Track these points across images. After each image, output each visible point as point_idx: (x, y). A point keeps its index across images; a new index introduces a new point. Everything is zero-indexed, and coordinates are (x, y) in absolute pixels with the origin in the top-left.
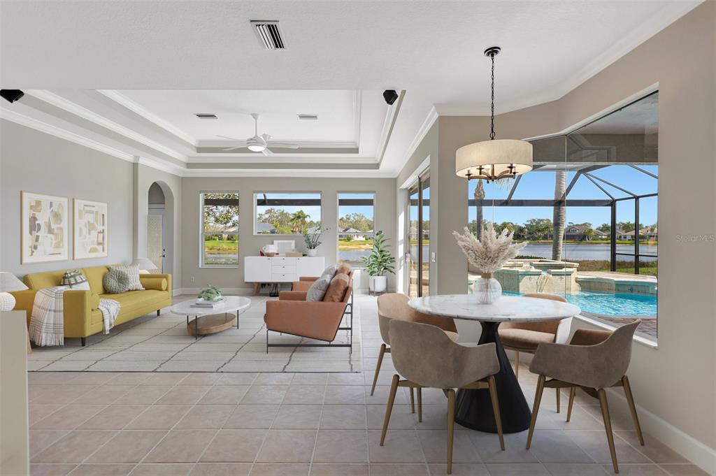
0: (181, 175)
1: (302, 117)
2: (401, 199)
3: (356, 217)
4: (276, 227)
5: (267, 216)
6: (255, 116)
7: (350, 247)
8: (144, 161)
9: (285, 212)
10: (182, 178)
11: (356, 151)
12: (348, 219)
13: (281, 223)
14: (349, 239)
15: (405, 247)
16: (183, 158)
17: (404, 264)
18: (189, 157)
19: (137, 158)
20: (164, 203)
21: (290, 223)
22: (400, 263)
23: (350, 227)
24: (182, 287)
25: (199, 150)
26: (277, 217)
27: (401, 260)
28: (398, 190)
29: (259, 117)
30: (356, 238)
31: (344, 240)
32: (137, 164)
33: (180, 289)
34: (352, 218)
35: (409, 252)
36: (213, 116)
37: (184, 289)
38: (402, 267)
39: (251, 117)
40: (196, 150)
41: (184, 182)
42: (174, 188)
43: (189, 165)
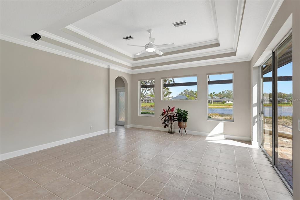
0: (131, 73)
1: (176, 25)
2: (255, 75)
3: (228, 92)
4: (188, 97)
5: (184, 93)
6: (149, 31)
7: (224, 107)
8: (112, 67)
9: (192, 91)
10: (132, 74)
11: (218, 45)
12: (224, 93)
13: (191, 95)
14: (224, 103)
15: (259, 109)
16: (129, 65)
17: (257, 122)
18: (133, 64)
19: (109, 66)
20: (124, 87)
21: (195, 96)
22: (255, 120)
23: (225, 97)
24: (132, 124)
25: (135, 59)
26: (189, 93)
27: (255, 118)
28: (252, 69)
29: (152, 32)
30: (227, 102)
31: (221, 103)
32: (109, 69)
33: (131, 125)
34: (225, 93)
35: (262, 113)
36: (130, 37)
37: (133, 125)
38: (256, 124)
39: (148, 32)
40: (133, 60)
41: (132, 76)
42: (127, 79)
43: (133, 68)
